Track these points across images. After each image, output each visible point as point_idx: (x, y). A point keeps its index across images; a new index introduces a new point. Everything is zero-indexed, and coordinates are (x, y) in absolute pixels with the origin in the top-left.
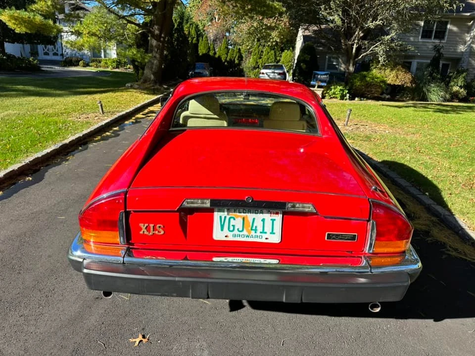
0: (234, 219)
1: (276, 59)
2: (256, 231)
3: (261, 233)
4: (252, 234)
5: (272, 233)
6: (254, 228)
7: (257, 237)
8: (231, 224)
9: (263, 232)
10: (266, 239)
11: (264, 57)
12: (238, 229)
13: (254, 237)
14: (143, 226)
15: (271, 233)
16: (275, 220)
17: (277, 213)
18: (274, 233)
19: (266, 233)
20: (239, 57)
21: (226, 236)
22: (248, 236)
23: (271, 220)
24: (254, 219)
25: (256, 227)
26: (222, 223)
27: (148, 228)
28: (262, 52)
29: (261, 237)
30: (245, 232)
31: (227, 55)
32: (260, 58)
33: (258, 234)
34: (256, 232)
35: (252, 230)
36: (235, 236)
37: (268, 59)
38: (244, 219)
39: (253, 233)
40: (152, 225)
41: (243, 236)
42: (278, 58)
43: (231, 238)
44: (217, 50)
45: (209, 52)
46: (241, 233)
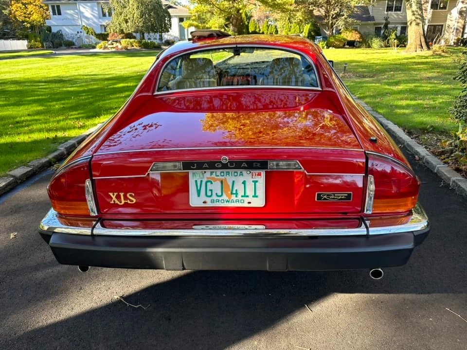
0: (212, 183)
1: (300, 31)
2: (236, 194)
3: (242, 196)
4: (232, 198)
5: (255, 196)
6: (234, 192)
7: (238, 202)
8: (208, 188)
9: (245, 196)
10: (249, 203)
11: (292, 30)
12: (216, 194)
13: (235, 201)
14: (113, 196)
15: (253, 197)
16: (257, 181)
17: (259, 174)
18: (257, 197)
19: (248, 196)
20: (275, 31)
21: (204, 202)
22: (228, 201)
23: (253, 181)
24: (234, 182)
25: (236, 190)
26: (199, 188)
27: (118, 197)
28: (291, 27)
29: (242, 201)
30: (225, 197)
31: (268, 30)
32: (290, 31)
33: (239, 197)
34: (236, 197)
35: (232, 193)
36: (213, 201)
37: (295, 31)
38: (222, 182)
39: (234, 197)
40: (122, 194)
41: (223, 201)
42: (302, 30)
43: (209, 204)
44: (261, 27)
45: (256, 30)
46: (220, 199)
